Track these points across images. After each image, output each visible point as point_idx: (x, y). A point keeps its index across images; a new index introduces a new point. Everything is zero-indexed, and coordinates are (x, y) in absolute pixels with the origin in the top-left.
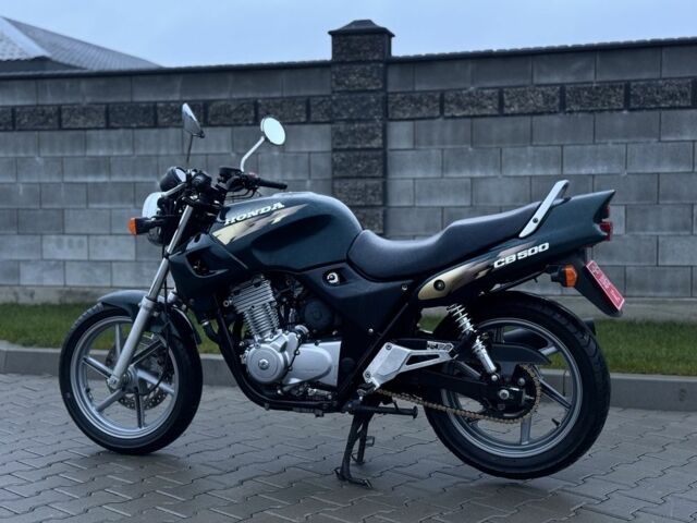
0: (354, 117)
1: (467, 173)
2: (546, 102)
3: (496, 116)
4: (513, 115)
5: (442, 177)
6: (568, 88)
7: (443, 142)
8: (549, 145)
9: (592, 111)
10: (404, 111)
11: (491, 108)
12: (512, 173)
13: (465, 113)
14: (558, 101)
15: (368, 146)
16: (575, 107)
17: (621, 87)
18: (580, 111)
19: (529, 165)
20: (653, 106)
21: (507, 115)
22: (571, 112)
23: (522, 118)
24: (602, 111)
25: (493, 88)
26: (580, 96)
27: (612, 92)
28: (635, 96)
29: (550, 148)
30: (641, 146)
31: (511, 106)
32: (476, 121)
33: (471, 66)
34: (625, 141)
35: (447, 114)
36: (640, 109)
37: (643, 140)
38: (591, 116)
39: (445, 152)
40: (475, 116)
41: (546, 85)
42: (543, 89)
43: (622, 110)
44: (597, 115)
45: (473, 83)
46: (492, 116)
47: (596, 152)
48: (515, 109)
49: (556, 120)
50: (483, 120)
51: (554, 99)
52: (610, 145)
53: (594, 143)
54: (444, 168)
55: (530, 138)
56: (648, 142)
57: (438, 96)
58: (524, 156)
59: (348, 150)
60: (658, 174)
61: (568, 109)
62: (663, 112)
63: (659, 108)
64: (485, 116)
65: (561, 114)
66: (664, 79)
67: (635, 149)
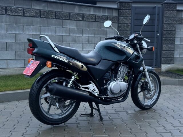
1: (14, 32)
2: (36, 14)
3: (22, 16)
4: (27, 16)
5: (6, 33)
6: (41, 11)
7: (6, 22)
8: (37, 26)
9: (47, 18)
11: (21, 14)
12: (27, 33)
13: (13, 14)
14: (39, 14)
16: (44, 17)
17: (54, 13)
18: (45, 18)
19: (32, 31)
20: (61, 18)
21: (25, 16)
23: (29, 17)
24: (50, 18)
25: (21, 8)
26: (44, 13)
27: (52, 14)
28: (57, 15)
29: (37, 27)
30: (59, 28)
31: (26, 14)
32: (16, 17)
34: (55, 27)
35: (7, 14)
36: (58, 19)
37: (59, 27)
38: (47, 19)
39: (7, 25)
40: (16, 15)
42: (35, 10)
43: (54, 18)
44: (48, 19)
45: (15, 5)
46: (21, 16)
47: (48, 29)
48: (28, 15)
49: (38, 19)
50: (18, 17)
51: (38, 13)
52: (52, 27)
53: (48, 27)
54: (6, 30)
55: (32, 24)
56: (60, 27)
57: (4, 8)
58: (30, 28)
60: (62, 35)
61: (42, 17)
62: (63, 20)
63: (63, 19)
64: (19, 16)
65: (40, 18)
66: (63, 12)
67: (57, 29)
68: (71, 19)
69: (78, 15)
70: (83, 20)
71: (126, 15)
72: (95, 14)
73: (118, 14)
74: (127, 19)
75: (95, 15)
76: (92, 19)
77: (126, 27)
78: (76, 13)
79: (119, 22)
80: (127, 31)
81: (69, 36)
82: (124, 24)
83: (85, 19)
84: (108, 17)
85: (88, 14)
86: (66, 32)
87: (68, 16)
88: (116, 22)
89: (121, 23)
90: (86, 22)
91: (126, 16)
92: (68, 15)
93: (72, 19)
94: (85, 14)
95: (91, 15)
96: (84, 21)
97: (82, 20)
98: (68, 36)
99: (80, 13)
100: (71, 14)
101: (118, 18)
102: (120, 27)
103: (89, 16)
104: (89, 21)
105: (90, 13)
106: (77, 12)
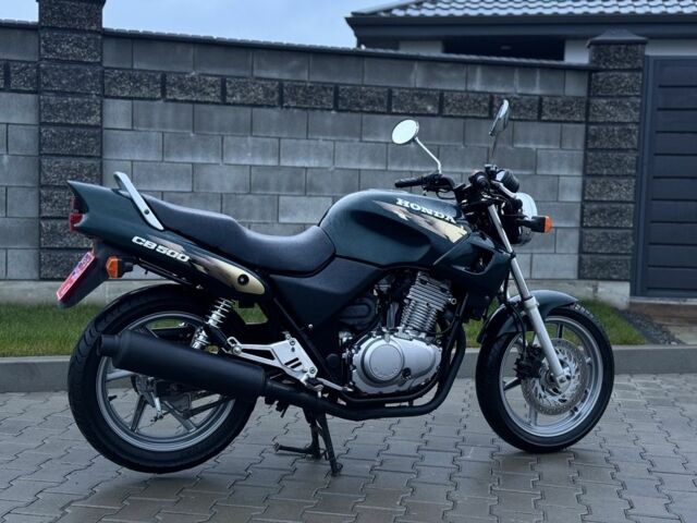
0: (67, 90)
1: (188, 159)
2: (266, 96)
3: (217, 104)
4: (234, 104)
5: (162, 161)
6: (286, 84)
7: (164, 125)
8: (267, 137)
9: (307, 108)
10: (122, 89)
11: (214, 96)
12: (233, 161)
13: (188, 97)
14: (277, 95)
15: (82, 122)
16: (293, 104)
17: (331, 89)
18: (297, 107)
19: (249, 154)
20: (357, 109)
21: (229, 104)
22: (288, 107)
23: (243, 109)
24: (316, 109)
25: (216, 76)
26: (295, 93)
27: (323, 93)
28: (343, 99)
29: (268, 140)
30: (346, 144)
31: (233, 96)
32: (198, 107)
33: (192, 51)
34: (334, 138)
35: (168, 97)
36: (346, 111)
37: (347, 138)
38: (305, 113)
39: (166, 135)
40: (197, 102)
41: (265, 79)
42: (263, 82)
43: (329, 110)
44: (310, 113)
45: (194, 68)
46: (213, 103)
47: (309, 146)
48: (237, 98)
49: (274, 114)
50: (204, 107)
51: (273, 93)
52: (321, 141)
53: (307, 138)
54: (164, 152)
55: (251, 129)
56: (352, 141)
57: (158, 77)
58: (244, 145)
59: (60, 124)
60: (359, 170)
61: (285, 104)
62: (365, 116)
63: (362, 112)
64: (207, 103)
65: (279, 109)
66: (366, 86)
67: (341, 146)
68: (394, 110)
69: (421, 97)
70: (440, 114)
71: (619, 91)
72: (489, 90)
73: (589, 89)
74: (627, 107)
75: (488, 96)
76: (475, 108)
77: (620, 137)
78: (416, 89)
79: (591, 119)
80: (622, 154)
81: (387, 170)
82: (611, 128)
83: (450, 111)
84: (546, 99)
85: (461, 92)
86: (373, 159)
87: (381, 102)
88: (576, 119)
89: (596, 123)
90: (452, 120)
91: (619, 96)
92: (382, 96)
93: (400, 111)
94: (448, 91)
95: (472, 95)
96: (445, 116)
97: (436, 112)
98: (379, 170)
99: (429, 90)
100: (396, 93)
101: (588, 104)
102: (595, 138)
103: (466, 99)
104: (465, 117)
105: (469, 88)
106: (418, 85)
